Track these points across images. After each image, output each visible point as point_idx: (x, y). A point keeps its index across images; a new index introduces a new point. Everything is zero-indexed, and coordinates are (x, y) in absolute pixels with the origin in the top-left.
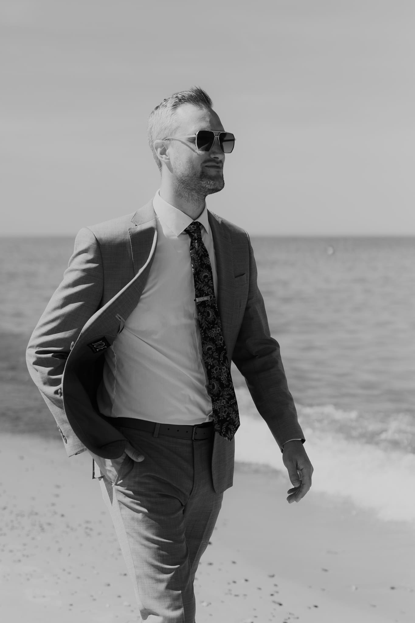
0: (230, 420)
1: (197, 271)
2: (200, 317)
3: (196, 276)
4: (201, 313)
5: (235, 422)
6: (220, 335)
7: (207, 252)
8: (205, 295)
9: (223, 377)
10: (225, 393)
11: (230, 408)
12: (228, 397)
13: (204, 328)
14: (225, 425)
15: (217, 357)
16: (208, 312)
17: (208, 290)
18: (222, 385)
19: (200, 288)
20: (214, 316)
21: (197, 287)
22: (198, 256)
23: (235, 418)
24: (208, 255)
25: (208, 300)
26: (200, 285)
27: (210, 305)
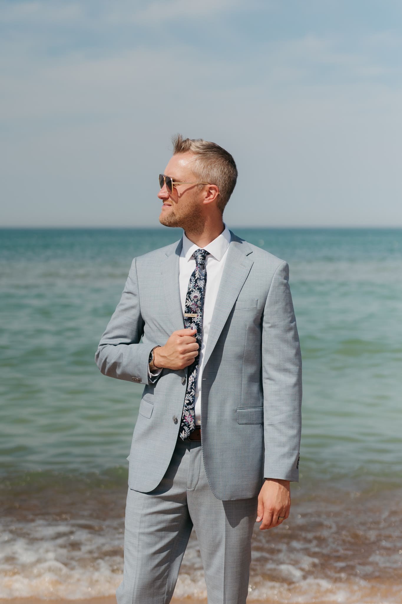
0: (185, 422)
3: (188, 295)
4: (187, 327)
5: (190, 425)
8: (192, 312)
11: (187, 412)
16: (192, 327)
17: (196, 309)
19: (189, 306)
21: (186, 304)
22: (195, 279)
23: (191, 422)
25: (195, 318)
26: (190, 303)
27: (196, 322)
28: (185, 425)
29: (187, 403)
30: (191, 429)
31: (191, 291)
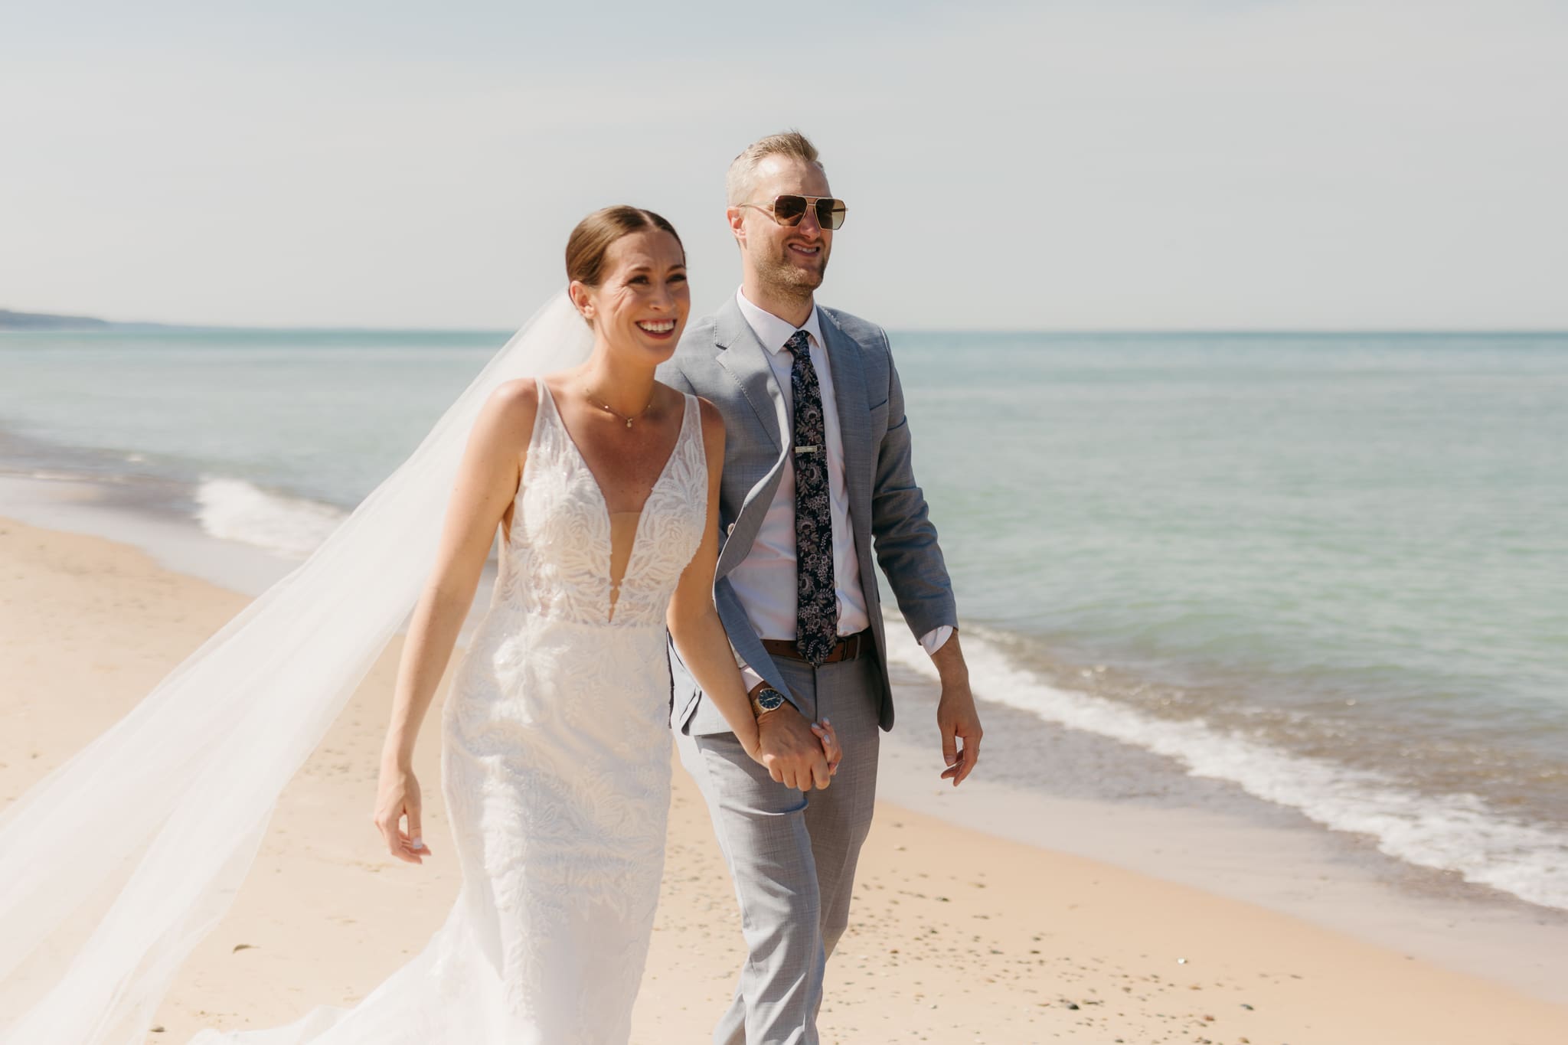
0: (822, 637)
1: (801, 405)
2: (799, 477)
3: (798, 415)
4: (802, 471)
5: (829, 641)
6: (826, 508)
7: (816, 379)
8: (809, 444)
9: (822, 572)
10: (821, 596)
11: (824, 619)
12: (825, 602)
13: (802, 495)
14: (813, 644)
15: (817, 540)
16: (812, 470)
17: (815, 437)
18: (817, 584)
19: (803, 433)
20: (820, 477)
21: (797, 431)
22: (803, 384)
23: (832, 634)
24: (817, 384)
25: (814, 453)
26: (802, 429)
27: (817, 459)
28: (820, 642)
29: (823, 605)
30: (831, 647)
31: (802, 407)
